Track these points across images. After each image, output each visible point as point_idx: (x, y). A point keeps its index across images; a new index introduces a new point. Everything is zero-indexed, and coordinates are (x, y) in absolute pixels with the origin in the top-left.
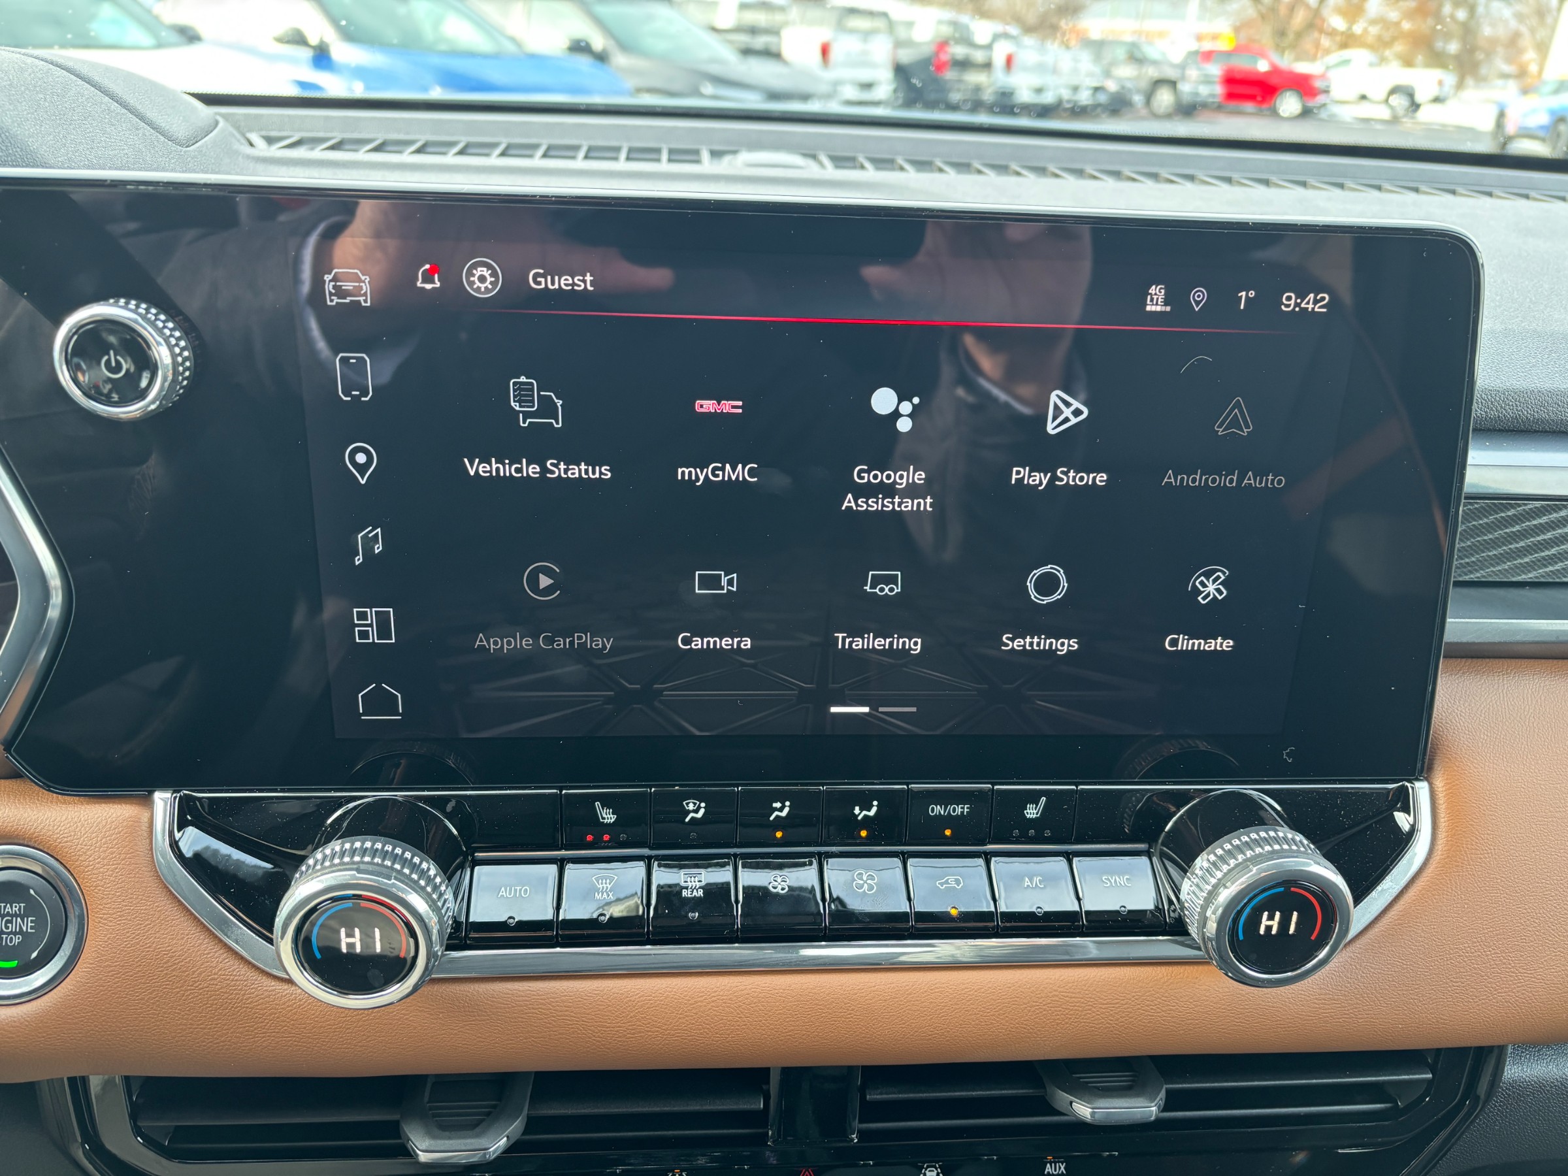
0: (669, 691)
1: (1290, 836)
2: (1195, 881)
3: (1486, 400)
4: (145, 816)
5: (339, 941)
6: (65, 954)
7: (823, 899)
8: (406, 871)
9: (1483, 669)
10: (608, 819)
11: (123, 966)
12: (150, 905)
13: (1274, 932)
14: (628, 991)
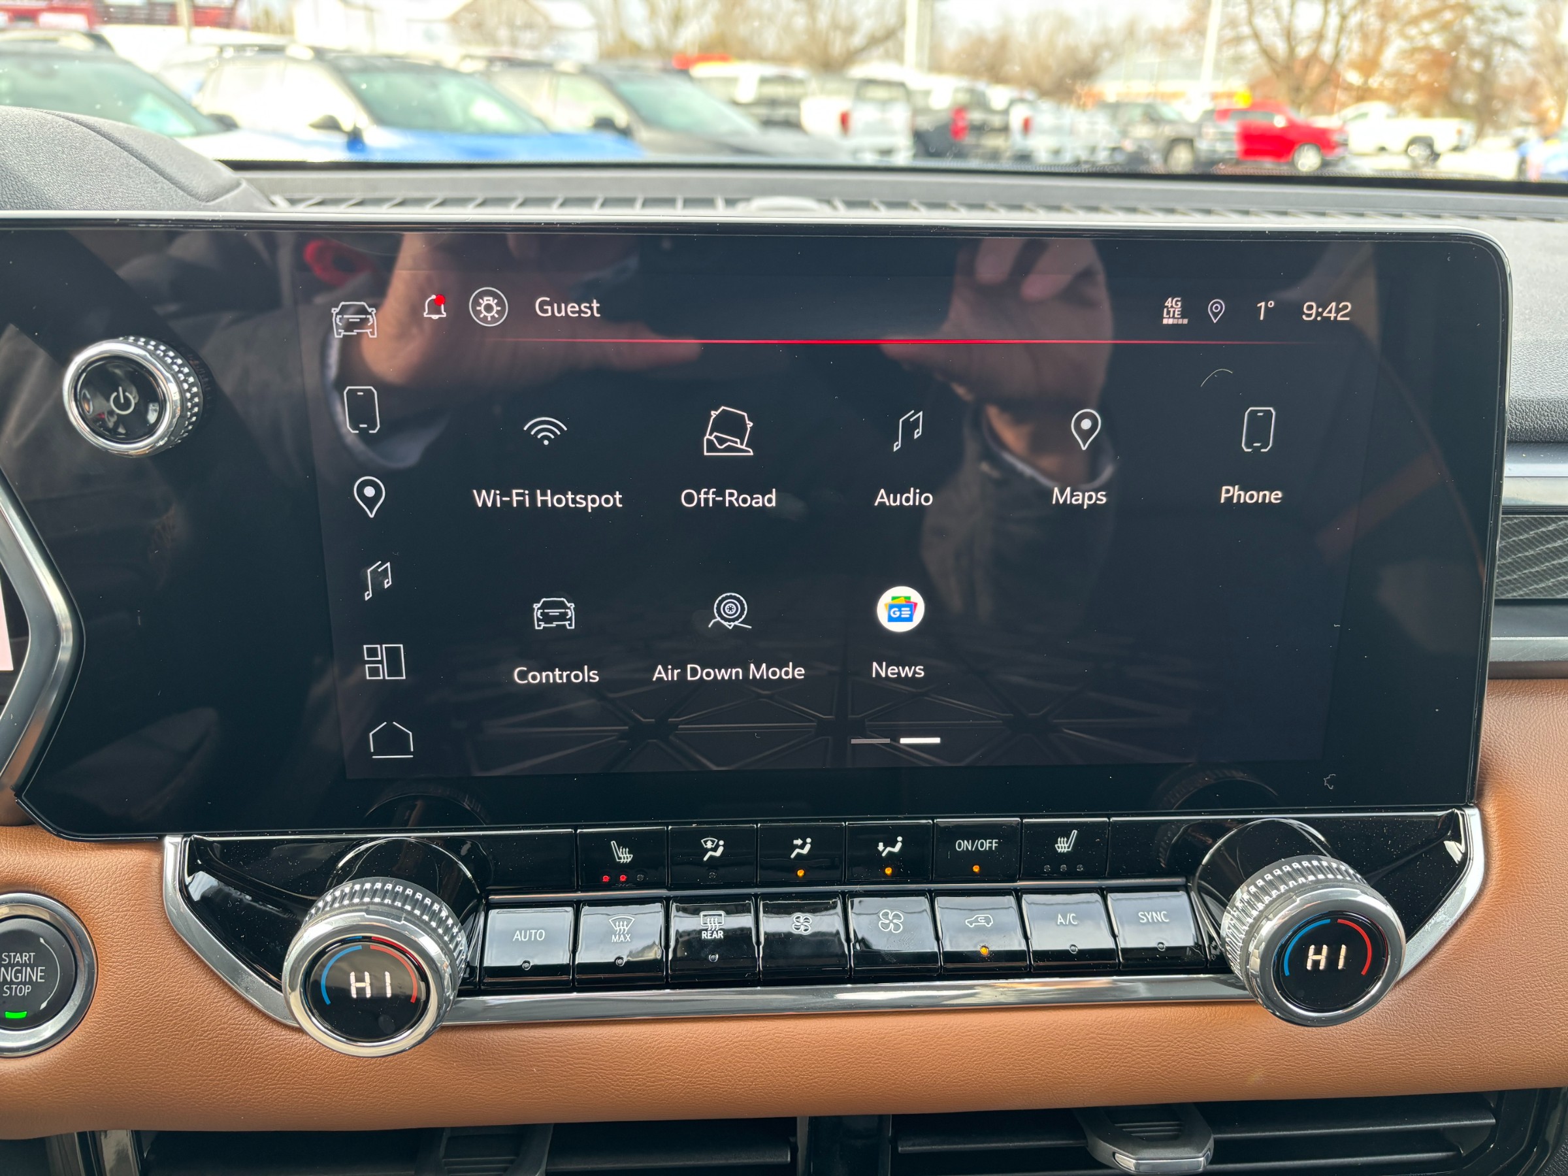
0: (685, 724)
1: (1334, 865)
2: (1235, 914)
3: (1520, 411)
4: (156, 860)
5: (350, 985)
6: (75, 1005)
7: (848, 940)
8: (417, 912)
9: (1531, 689)
10: (624, 859)
11: (132, 1016)
12: (160, 952)
13: (1322, 967)
14: (647, 1038)
